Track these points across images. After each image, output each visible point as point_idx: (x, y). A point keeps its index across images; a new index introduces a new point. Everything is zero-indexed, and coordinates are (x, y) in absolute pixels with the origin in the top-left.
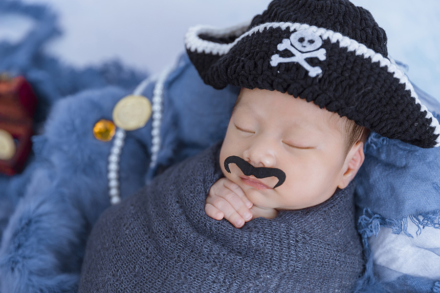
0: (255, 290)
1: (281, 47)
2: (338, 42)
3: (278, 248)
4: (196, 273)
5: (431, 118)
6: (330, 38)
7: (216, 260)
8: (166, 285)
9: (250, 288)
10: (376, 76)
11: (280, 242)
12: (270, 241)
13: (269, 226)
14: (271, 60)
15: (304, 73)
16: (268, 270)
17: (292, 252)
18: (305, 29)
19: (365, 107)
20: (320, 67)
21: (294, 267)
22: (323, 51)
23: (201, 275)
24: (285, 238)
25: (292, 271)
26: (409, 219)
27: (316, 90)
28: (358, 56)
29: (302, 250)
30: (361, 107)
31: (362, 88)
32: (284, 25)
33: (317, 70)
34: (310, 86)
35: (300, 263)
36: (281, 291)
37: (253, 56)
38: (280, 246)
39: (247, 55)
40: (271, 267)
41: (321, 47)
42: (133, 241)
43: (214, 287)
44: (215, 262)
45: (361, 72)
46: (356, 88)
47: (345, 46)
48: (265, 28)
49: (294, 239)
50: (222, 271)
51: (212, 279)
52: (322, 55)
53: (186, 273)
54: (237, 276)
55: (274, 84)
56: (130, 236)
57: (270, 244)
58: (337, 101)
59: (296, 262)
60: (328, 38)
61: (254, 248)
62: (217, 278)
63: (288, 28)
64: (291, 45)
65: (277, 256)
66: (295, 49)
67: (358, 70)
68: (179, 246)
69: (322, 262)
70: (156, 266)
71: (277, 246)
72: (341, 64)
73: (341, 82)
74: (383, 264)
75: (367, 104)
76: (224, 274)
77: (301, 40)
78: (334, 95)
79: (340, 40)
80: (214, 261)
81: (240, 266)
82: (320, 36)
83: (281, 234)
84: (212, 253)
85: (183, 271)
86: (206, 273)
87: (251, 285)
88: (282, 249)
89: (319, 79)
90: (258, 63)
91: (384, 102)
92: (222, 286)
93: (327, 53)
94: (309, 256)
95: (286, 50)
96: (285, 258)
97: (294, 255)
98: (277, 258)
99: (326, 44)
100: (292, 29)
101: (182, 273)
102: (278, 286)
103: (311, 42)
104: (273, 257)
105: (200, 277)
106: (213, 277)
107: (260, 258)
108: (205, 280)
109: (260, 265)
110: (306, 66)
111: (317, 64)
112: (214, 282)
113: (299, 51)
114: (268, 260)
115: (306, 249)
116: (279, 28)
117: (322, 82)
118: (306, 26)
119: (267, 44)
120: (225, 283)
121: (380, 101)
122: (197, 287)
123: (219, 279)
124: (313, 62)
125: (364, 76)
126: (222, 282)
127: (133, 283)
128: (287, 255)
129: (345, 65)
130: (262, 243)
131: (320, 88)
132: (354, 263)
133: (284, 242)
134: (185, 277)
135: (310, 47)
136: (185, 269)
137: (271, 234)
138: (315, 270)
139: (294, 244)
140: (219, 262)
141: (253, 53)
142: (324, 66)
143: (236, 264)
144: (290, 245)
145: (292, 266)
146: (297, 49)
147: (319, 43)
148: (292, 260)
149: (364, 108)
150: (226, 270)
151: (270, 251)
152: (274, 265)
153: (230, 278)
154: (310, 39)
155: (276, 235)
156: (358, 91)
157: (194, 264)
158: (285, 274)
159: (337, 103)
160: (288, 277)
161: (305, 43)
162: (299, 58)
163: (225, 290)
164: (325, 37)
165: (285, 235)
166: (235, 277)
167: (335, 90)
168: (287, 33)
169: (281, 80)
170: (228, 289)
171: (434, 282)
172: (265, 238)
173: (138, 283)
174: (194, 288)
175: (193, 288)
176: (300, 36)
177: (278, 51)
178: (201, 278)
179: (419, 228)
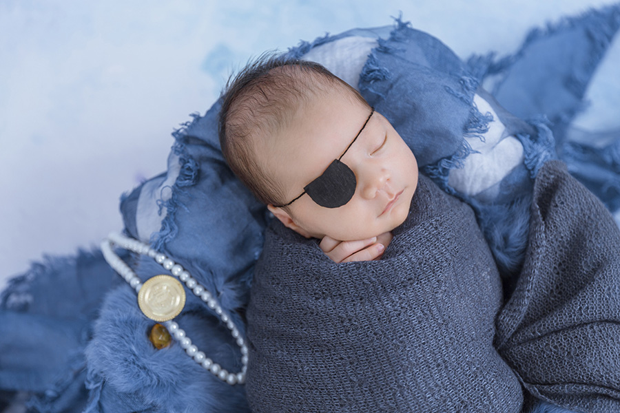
0: (447, 296)
9: (442, 298)
26: (465, 138)
40: (441, 266)
42: (322, 367)
53: (396, 338)
56: (313, 367)
68: (365, 326)
70: (367, 360)
74: (480, 190)
80: (402, 308)
87: (441, 295)
96: (444, 249)
123: (420, 317)
127: (366, 391)
128: (442, 245)
140: (406, 304)
166: (426, 303)
171: (523, 163)
173: (370, 386)
178: (410, 329)
179: (478, 136)
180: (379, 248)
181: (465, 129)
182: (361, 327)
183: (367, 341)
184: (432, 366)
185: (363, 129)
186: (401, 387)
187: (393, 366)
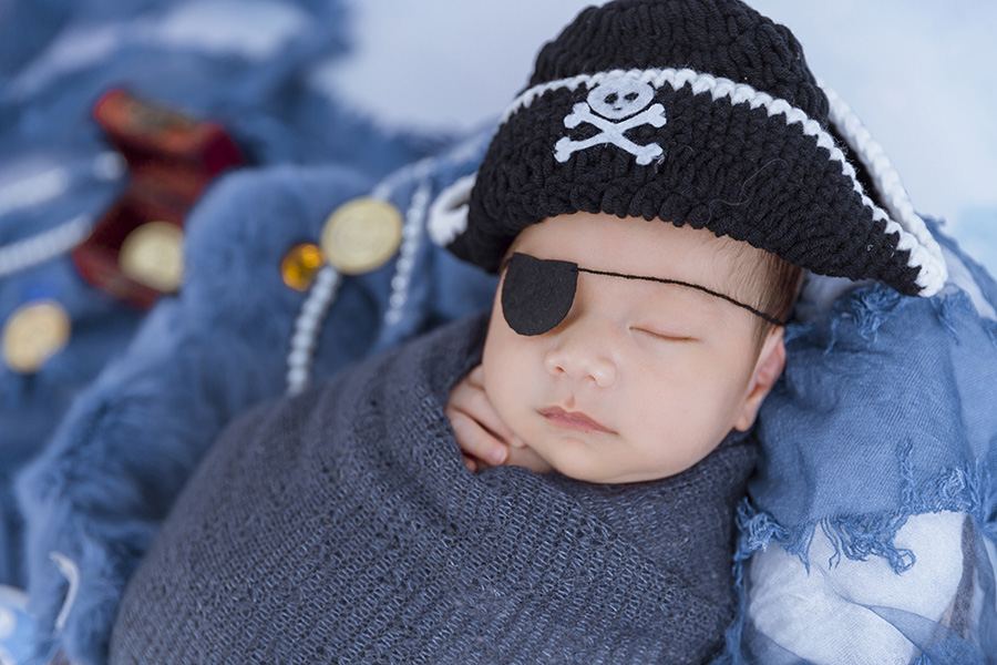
0: (464, 616)
1: (571, 122)
2: (688, 84)
3: (533, 539)
4: (352, 553)
5: (897, 233)
6: (671, 81)
7: (400, 536)
8: (286, 564)
9: (454, 609)
10: (781, 142)
11: (543, 526)
12: (521, 519)
13: (532, 490)
14: (556, 152)
15: (626, 162)
16: (497, 578)
17: (561, 554)
18: (617, 78)
19: (764, 214)
20: (657, 142)
21: (556, 586)
22: (659, 108)
23: (359, 559)
24: (556, 522)
25: (549, 594)
26: (819, 526)
27: (657, 192)
28: (737, 105)
29: (585, 555)
30: (756, 212)
31: (752, 169)
32: (572, 83)
33: (652, 151)
34: (642, 186)
35: (571, 582)
36: (518, 631)
37: (520, 155)
38: (537, 535)
39: (508, 157)
40: (505, 572)
41: (653, 102)
43: (378, 591)
44: (397, 540)
45: (747, 136)
46: (739, 170)
47: (705, 89)
48: (536, 96)
49: (576, 530)
50: (406, 561)
51: (380, 572)
52: (656, 117)
54: (434, 578)
55: (572, 198)
57: (517, 524)
58: (704, 204)
59: (562, 577)
60: (666, 82)
61: (485, 523)
62: (390, 572)
63: (583, 85)
64: (592, 112)
65: (524, 553)
66: (600, 119)
67: (739, 133)
69: (626, 595)
71: (533, 532)
72: (703, 127)
73: (706, 163)
75: (767, 205)
76: (408, 568)
77: (611, 99)
78: (695, 192)
79: (692, 81)
80: (396, 537)
81: (443, 557)
82: (650, 84)
83: (550, 512)
84: (396, 517)
85: (328, 543)
86: (371, 556)
87: (458, 603)
88: (541, 543)
89: (659, 166)
90: (532, 165)
91: (805, 198)
92: (398, 592)
93: (666, 111)
94: (595, 573)
95: (583, 124)
96: (540, 563)
97: (562, 560)
98: (524, 559)
99: (663, 94)
100: (590, 85)
101: (323, 547)
102: (515, 618)
103: (631, 97)
104: (515, 553)
105: (356, 563)
106: (384, 568)
107: (488, 549)
108: (365, 572)
109: (483, 564)
110: (629, 146)
111: (649, 137)
112: (382, 580)
113: (608, 120)
114: (504, 558)
115: (595, 555)
116: (564, 90)
117: (667, 172)
118: (617, 73)
119: (543, 122)
120: (403, 585)
121: (796, 197)
122: (344, 580)
123: (393, 577)
124: (641, 135)
125: (754, 143)
126: (399, 584)
128: (547, 557)
129: (710, 127)
130: (502, 518)
131: (664, 185)
132: (705, 618)
133: (551, 530)
134: (327, 557)
135: (630, 108)
136: (333, 540)
137: (530, 505)
138: (602, 606)
139: (572, 539)
140: (405, 540)
141: (520, 151)
142: (666, 139)
143: (437, 552)
144: (561, 539)
145: (552, 583)
146: (604, 118)
147: (647, 96)
148: (554, 571)
149: (761, 216)
150: (414, 560)
151: (513, 540)
152: (513, 570)
153: (416, 579)
154: (628, 92)
155: (539, 511)
156: (745, 174)
157: (356, 533)
158: (531, 596)
159: (704, 209)
160: (536, 605)
161: (619, 103)
162: (612, 134)
163: (400, 601)
164: (659, 83)
165: (559, 516)
166: (428, 579)
167: (695, 181)
168: (582, 93)
169: (582, 188)
170: (407, 600)
172: (513, 508)
174: (338, 583)
175: (336, 581)
176: (608, 93)
177: (567, 129)
178: (358, 566)
179: (837, 551)
180: (496, 453)
181: (841, 520)
182: (338, 487)
183: (315, 507)
184: (313, 637)
185: (661, 281)
186: (251, 596)
187: (279, 565)
